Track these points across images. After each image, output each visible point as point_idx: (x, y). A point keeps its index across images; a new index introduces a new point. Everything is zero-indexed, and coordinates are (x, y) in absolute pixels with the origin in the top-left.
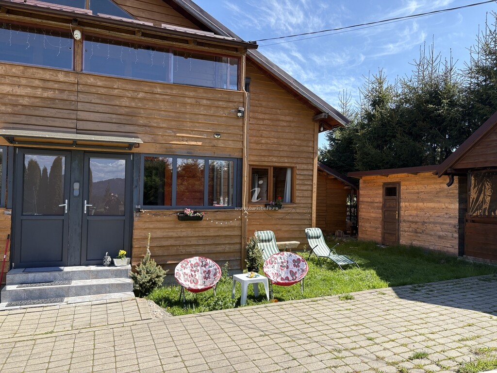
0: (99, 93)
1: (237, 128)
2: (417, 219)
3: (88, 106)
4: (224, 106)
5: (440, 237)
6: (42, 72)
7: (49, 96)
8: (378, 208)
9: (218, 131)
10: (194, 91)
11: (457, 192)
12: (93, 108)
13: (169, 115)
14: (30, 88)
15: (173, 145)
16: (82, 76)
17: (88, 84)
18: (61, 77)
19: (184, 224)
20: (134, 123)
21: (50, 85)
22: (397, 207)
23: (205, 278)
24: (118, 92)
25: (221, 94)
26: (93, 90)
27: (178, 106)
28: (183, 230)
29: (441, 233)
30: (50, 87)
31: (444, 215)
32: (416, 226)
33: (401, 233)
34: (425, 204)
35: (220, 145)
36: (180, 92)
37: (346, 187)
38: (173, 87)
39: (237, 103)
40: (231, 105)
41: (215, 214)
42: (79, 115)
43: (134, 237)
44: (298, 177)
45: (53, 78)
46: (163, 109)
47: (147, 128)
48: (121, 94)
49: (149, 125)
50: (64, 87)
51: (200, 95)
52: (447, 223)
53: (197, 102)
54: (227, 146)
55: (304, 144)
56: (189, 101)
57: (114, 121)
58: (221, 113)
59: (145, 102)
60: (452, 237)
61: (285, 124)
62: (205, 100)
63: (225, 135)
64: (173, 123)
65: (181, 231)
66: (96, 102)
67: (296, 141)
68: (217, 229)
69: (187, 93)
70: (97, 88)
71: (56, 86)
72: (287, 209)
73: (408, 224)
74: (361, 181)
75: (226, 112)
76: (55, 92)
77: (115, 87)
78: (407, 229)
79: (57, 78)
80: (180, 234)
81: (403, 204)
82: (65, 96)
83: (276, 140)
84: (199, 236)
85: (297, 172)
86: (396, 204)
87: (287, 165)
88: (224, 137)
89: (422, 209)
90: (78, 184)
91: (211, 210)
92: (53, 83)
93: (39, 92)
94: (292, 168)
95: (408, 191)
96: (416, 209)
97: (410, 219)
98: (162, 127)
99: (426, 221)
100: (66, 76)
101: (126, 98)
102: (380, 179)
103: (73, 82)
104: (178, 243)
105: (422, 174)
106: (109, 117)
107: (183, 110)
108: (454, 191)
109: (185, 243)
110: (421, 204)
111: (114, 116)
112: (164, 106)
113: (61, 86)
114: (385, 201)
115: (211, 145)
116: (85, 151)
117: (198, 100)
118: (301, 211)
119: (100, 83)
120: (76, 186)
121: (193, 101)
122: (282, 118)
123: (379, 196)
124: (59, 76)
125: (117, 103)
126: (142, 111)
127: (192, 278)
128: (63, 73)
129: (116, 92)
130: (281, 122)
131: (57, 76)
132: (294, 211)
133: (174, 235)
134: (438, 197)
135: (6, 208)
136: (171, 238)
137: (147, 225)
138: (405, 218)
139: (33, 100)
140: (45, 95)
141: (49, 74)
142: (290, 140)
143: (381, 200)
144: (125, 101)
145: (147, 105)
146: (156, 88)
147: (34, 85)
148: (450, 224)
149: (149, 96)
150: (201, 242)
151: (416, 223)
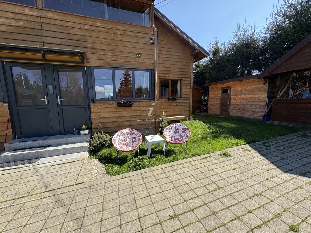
0: (57, 24)
1: (150, 50)
2: (240, 103)
3: (50, 34)
4: (142, 36)
5: (253, 111)
6: (12, 7)
7: (20, 25)
8: (218, 99)
9: (139, 52)
10: (122, 26)
11: (267, 88)
12: (55, 35)
13: (107, 42)
14: (5, 19)
15: (111, 61)
16: (43, 11)
17: (48, 17)
18: (27, 11)
19: (121, 109)
20: (84, 46)
21: (20, 17)
22: (229, 98)
23: (133, 141)
24: (71, 24)
25: (140, 29)
26: (53, 22)
27: (112, 36)
28: (121, 112)
29: (255, 110)
30: (20, 18)
31: (257, 100)
32: (240, 107)
33: (231, 110)
34: (246, 96)
35: (141, 61)
36: (113, 27)
37: (201, 92)
38: (108, 22)
39: (150, 35)
40: (146, 36)
41: (140, 103)
42: (44, 39)
43: (92, 118)
44: (183, 85)
45: (21, 12)
46: (103, 37)
47: (93, 50)
48: (73, 26)
49: (95, 47)
50: (31, 19)
51: (126, 29)
52: (259, 105)
53: (124, 33)
54: (145, 62)
55: (186, 67)
56: (120, 32)
57: (70, 44)
58: (140, 41)
59: (90, 32)
60: (262, 111)
61: (177, 57)
62: (130, 32)
63: (143, 55)
64: (110, 47)
65: (120, 113)
66: (55, 31)
67: (182, 66)
68: (141, 112)
69: (118, 27)
70: (55, 21)
71: (25, 18)
72: (178, 100)
73: (235, 106)
74: (210, 88)
75: (144, 40)
76: (24, 22)
77: (68, 20)
78: (234, 108)
79: (24, 12)
80: (120, 115)
81: (232, 97)
82: (32, 25)
83: (172, 65)
84: (131, 116)
85: (183, 82)
86: (228, 97)
87: (178, 78)
88: (143, 56)
89: (243, 99)
90: (52, 86)
91: (136, 101)
92: (22, 15)
93: (12, 22)
94: (180, 80)
95: (235, 90)
96: (240, 98)
97: (236, 103)
98: (103, 49)
99: (245, 104)
100: (30, 11)
101: (77, 29)
102: (220, 86)
103: (37, 15)
104: (118, 120)
105: (244, 81)
106: (66, 42)
107: (116, 38)
108: (265, 88)
109: (123, 120)
110: (243, 96)
111: (70, 41)
112: (103, 35)
113: (28, 18)
114: (222, 96)
115: (135, 61)
116: (53, 65)
117: (125, 32)
118: (185, 101)
119: (56, 17)
120: (50, 87)
121: (122, 32)
122: (175, 54)
123: (219, 94)
124: (25, 10)
125: (71, 32)
126: (89, 38)
127: (125, 142)
128: (28, 8)
129: (69, 24)
130: (175, 56)
131: (24, 10)
132: (181, 101)
133: (117, 115)
134: (254, 92)
135: (4, 102)
136: (115, 117)
137: (99, 110)
138: (233, 103)
139: (9, 28)
140: (17, 24)
141: (18, 9)
142: (179, 66)
143: (220, 95)
144: (76, 31)
145: (92, 34)
146: (97, 23)
147: (7, 16)
148: (261, 105)
149: (93, 28)
150: (132, 119)
151: (239, 105)
